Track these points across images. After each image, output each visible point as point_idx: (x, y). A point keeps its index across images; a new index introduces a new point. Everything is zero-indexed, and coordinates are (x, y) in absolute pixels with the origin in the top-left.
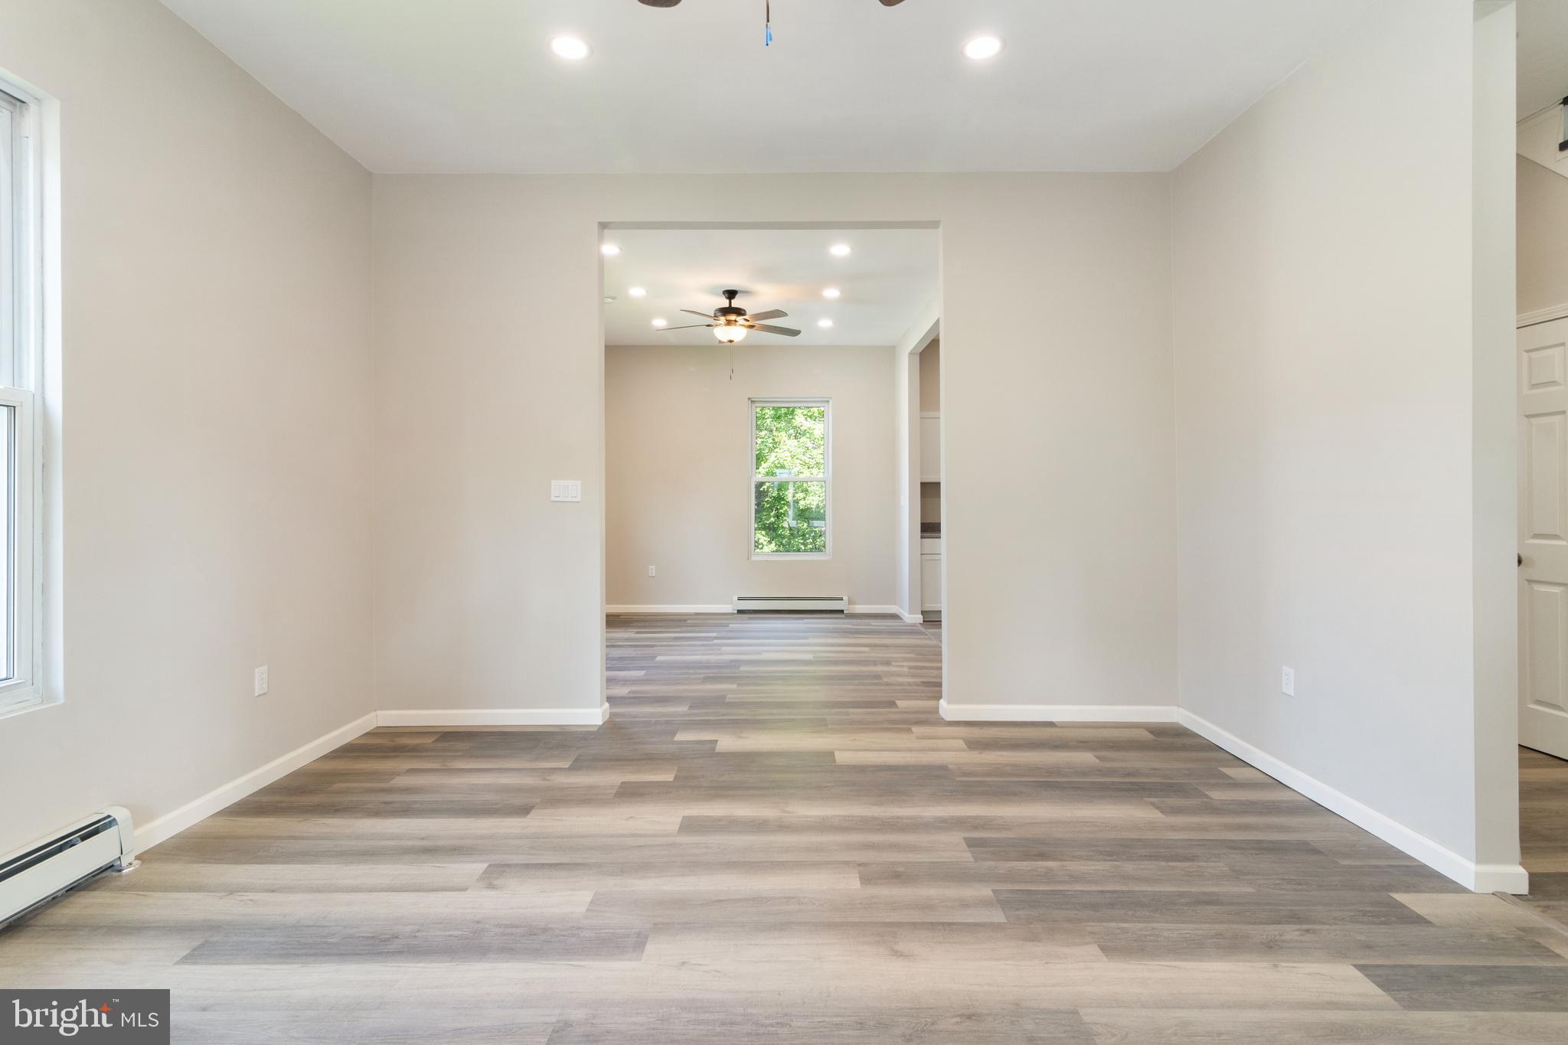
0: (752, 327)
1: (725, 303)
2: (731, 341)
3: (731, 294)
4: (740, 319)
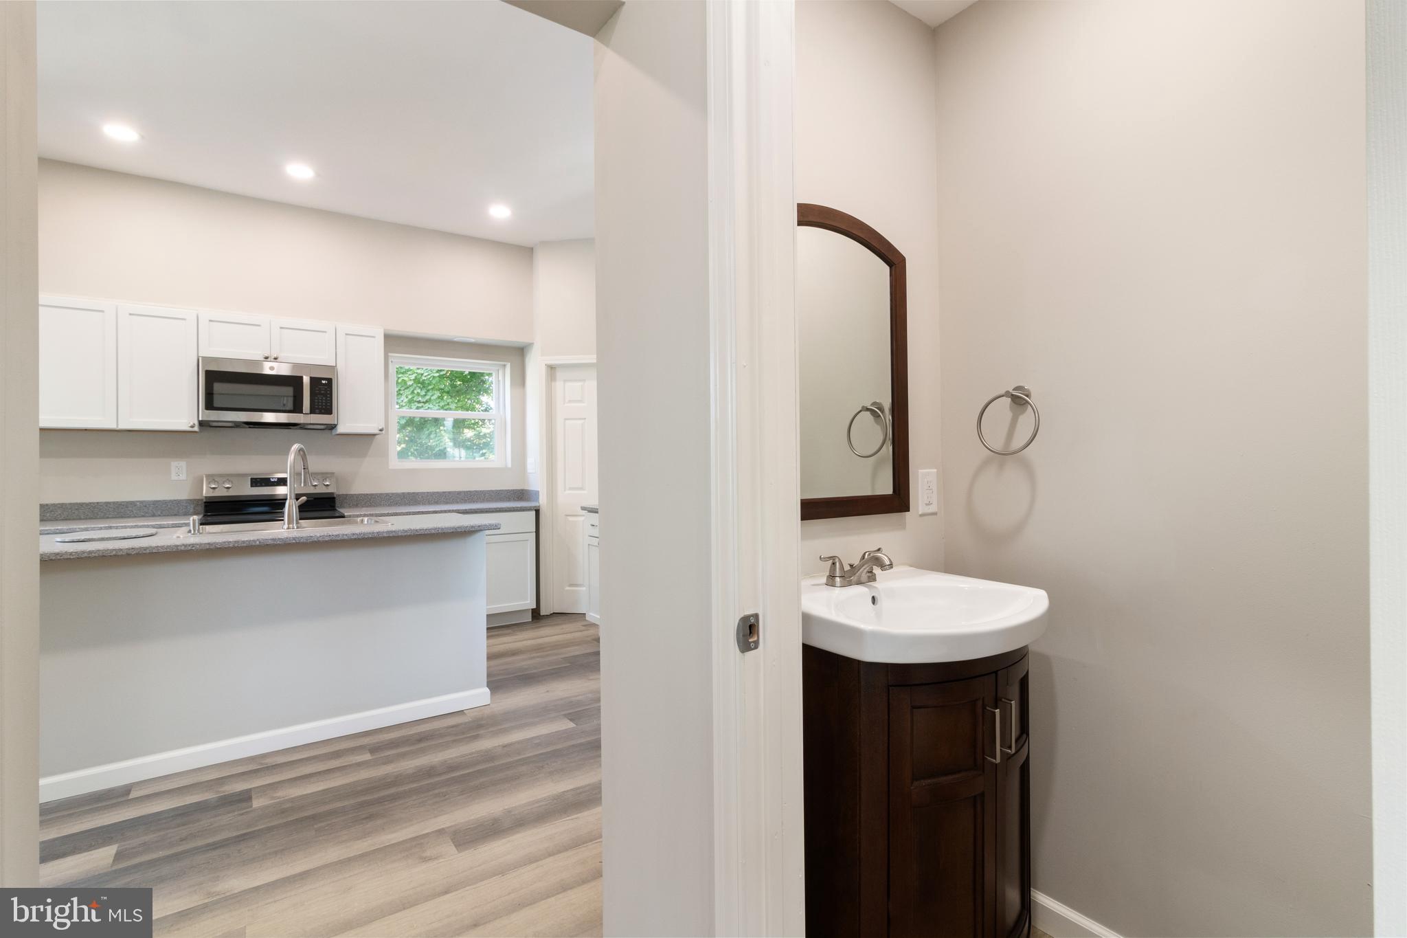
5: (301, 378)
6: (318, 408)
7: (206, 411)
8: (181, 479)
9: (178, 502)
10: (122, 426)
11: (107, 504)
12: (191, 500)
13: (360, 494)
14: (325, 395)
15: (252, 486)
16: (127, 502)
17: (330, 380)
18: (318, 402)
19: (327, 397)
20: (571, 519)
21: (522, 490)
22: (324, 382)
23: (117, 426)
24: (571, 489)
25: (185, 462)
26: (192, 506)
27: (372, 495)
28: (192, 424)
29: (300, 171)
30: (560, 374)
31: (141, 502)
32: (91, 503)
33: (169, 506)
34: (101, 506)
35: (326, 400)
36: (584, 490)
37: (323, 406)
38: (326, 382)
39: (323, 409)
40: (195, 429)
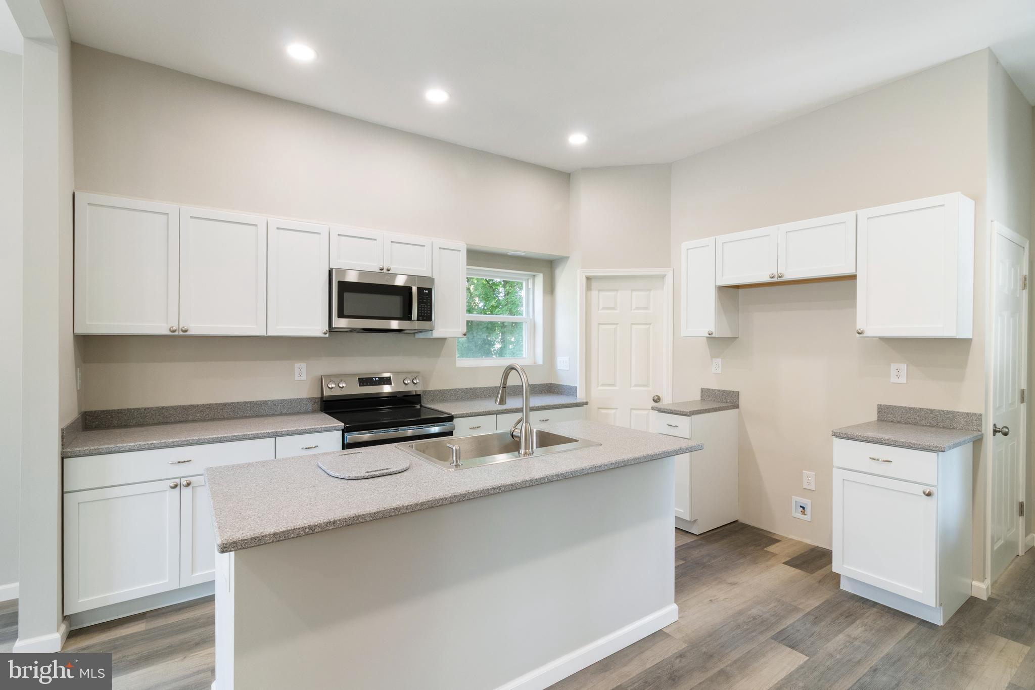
5: (410, 289)
6: (421, 316)
7: (338, 319)
8: (302, 379)
9: (300, 401)
10: (270, 334)
11: (245, 403)
12: (310, 398)
13: (435, 390)
14: (427, 303)
15: (360, 386)
16: (261, 402)
17: (430, 290)
18: (422, 310)
20: (603, 411)
21: (551, 384)
22: (425, 291)
23: (267, 334)
24: (603, 385)
25: (305, 364)
26: (311, 404)
27: (444, 390)
28: (325, 330)
30: (594, 284)
31: (272, 401)
32: (232, 403)
33: (293, 405)
34: (241, 405)
35: (428, 308)
36: (615, 386)
37: (424, 313)
38: (427, 291)
39: (424, 316)
40: (327, 335)
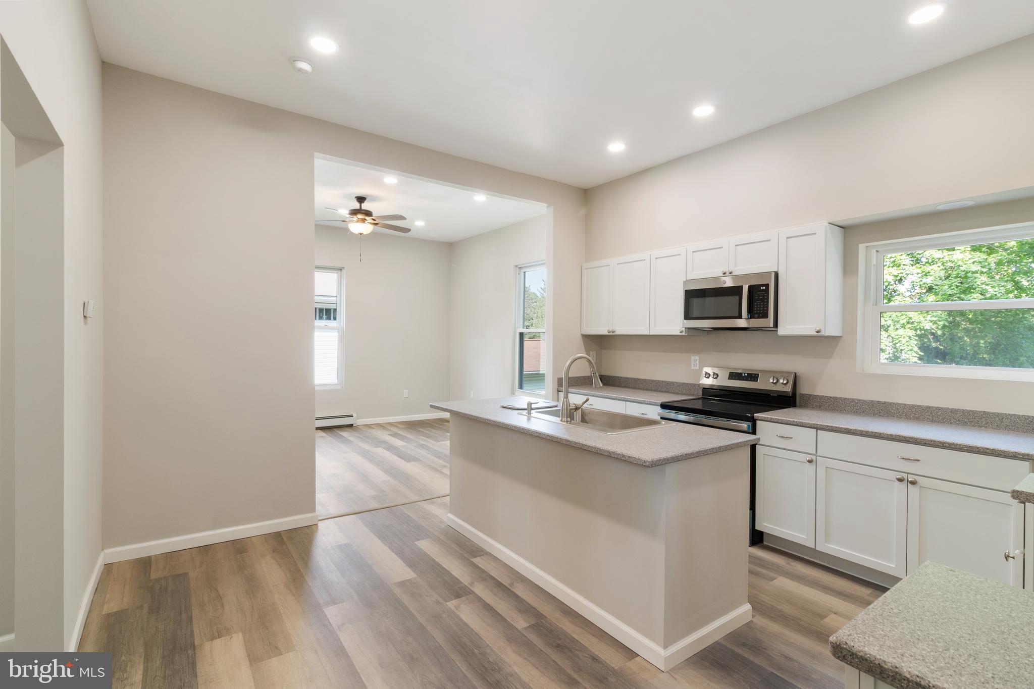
0: (376, 224)
1: (356, 205)
2: (361, 234)
3: (361, 199)
4: (369, 219)
5: (741, 287)
6: (757, 313)
7: (685, 321)
8: (696, 369)
9: (693, 386)
14: (762, 300)
15: (729, 379)
16: (671, 382)
17: (767, 286)
18: (757, 307)
19: (764, 302)
22: (762, 288)
23: (651, 333)
25: (698, 357)
27: (835, 398)
28: (681, 330)
29: (704, 111)
31: (677, 383)
33: (689, 388)
35: (763, 305)
37: (760, 310)
38: (764, 288)
39: (760, 313)
40: (684, 334)
